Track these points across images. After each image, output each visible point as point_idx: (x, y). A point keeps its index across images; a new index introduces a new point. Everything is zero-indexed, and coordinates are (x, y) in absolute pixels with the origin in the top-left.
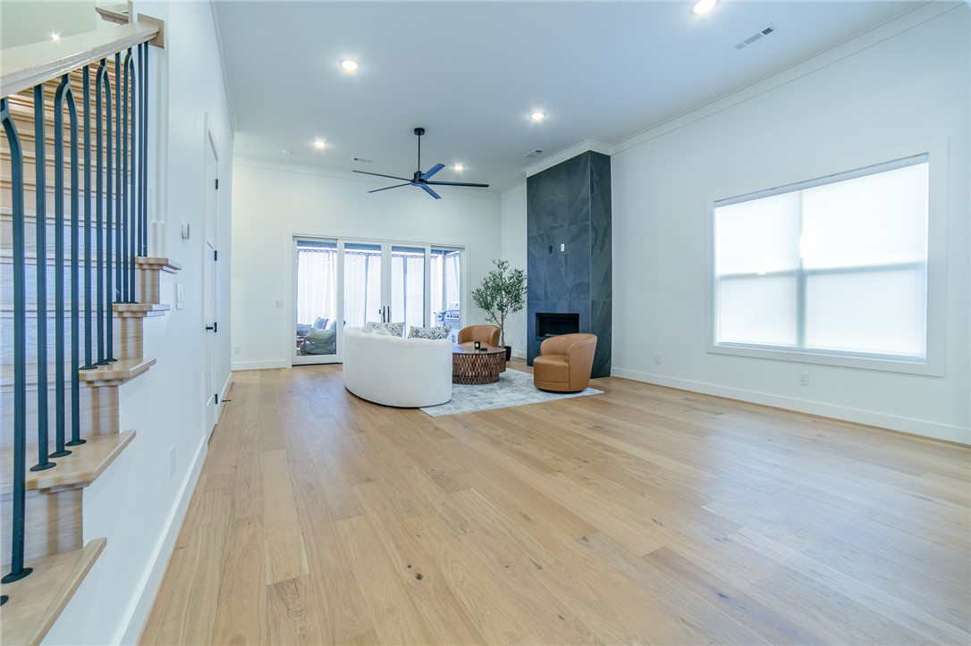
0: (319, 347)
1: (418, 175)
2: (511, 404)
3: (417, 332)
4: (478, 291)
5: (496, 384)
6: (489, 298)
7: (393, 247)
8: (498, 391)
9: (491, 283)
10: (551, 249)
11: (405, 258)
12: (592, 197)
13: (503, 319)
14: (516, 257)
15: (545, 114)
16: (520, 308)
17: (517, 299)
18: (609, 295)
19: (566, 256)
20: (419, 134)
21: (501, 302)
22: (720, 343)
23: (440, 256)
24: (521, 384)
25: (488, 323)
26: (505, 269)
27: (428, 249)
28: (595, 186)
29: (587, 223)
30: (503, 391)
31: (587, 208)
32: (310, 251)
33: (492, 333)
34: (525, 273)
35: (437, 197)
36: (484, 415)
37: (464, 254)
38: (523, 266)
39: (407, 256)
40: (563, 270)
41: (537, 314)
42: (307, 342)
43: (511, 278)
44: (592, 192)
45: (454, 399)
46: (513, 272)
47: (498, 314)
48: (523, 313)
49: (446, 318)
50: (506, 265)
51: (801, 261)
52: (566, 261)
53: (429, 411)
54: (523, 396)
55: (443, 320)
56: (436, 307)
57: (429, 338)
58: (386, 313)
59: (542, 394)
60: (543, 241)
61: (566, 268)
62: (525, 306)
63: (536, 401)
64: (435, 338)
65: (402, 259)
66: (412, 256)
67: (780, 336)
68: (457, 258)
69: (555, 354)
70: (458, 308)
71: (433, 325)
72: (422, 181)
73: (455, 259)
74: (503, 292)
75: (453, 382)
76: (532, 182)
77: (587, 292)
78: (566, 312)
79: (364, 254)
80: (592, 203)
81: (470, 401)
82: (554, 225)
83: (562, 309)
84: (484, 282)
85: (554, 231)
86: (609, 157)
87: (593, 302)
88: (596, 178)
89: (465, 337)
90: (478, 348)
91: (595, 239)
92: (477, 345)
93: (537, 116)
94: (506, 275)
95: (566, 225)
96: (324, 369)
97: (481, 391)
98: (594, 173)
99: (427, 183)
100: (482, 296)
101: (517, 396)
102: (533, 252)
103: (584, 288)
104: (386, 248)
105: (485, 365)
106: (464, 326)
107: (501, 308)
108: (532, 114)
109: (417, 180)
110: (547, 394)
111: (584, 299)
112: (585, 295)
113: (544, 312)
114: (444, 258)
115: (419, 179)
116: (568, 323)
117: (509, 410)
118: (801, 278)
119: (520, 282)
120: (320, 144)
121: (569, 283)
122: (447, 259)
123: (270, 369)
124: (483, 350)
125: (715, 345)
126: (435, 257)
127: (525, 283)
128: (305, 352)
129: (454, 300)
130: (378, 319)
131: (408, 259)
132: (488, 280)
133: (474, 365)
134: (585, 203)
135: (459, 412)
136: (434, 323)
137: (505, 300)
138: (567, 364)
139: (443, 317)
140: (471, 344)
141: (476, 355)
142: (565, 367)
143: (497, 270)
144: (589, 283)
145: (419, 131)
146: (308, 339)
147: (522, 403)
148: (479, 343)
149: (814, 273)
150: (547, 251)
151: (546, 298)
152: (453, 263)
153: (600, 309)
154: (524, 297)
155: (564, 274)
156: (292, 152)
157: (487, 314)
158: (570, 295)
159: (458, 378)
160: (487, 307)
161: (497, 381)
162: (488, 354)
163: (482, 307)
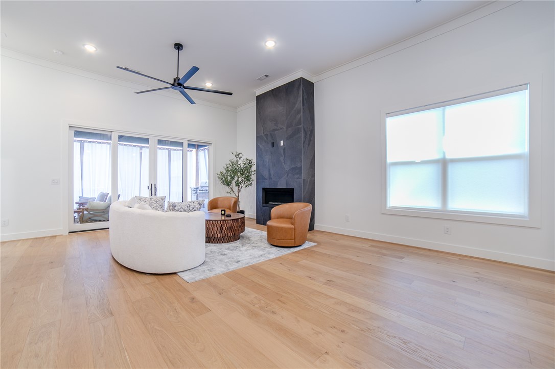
0: (97, 216)
1: (177, 80)
2: (254, 262)
3: (174, 206)
4: (221, 173)
5: (238, 242)
6: (229, 178)
7: (158, 140)
8: (242, 249)
9: (230, 167)
10: (273, 144)
11: (169, 150)
12: (303, 109)
13: (239, 192)
14: (248, 150)
15: (275, 42)
16: (251, 185)
17: (248, 178)
18: (313, 176)
19: (284, 149)
20: (179, 49)
21: (238, 180)
22: (390, 207)
23: (194, 150)
24: (256, 241)
25: (229, 195)
26: (240, 158)
27: (186, 145)
28: (305, 102)
29: (300, 126)
30: (245, 248)
31: (300, 116)
32: (94, 142)
33: (233, 203)
34: (254, 161)
35: (192, 102)
36: (234, 276)
37: (211, 148)
38: (253, 156)
39: (171, 149)
40: (282, 159)
41: (263, 189)
42: (85, 212)
43: (245, 164)
44: (303, 106)
45: (207, 260)
46: (245, 160)
47: (236, 189)
48: (253, 188)
49: (198, 191)
50: (240, 155)
51: (444, 153)
52: (284, 152)
53: (186, 276)
54: (261, 253)
55: (196, 193)
56: (191, 184)
57: (185, 211)
58: (153, 189)
59: (275, 248)
60: (267, 139)
61: (285, 157)
62: (254, 183)
63: (272, 256)
64: (190, 211)
65: (167, 151)
66: (175, 150)
67: (431, 202)
68: (206, 151)
69: (281, 218)
70: (207, 185)
71: (189, 199)
72: (180, 85)
73: (204, 153)
74: (239, 174)
75: (206, 242)
76: (259, 98)
77: (300, 173)
78: (284, 187)
79: (138, 146)
80: (304, 112)
81: (220, 260)
82: (276, 127)
83: (282, 185)
84: (226, 167)
85: (276, 132)
86: (313, 83)
87: (304, 180)
88: (306, 97)
89: (213, 205)
90: (224, 215)
91: (305, 137)
92: (223, 212)
93: (270, 44)
94: (241, 162)
95: (285, 128)
96: (98, 233)
97: (228, 249)
98: (304, 93)
99: (184, 87)
100: (224, 176)
101: (257, 252)
102: (261, 146)
103: (298, 171)
104: (153, 141)
105: (230, 228)
106: (212, 198)
107: (238, 184)
108: (266, 42)
109: (176, 84)
110: (278, 249)
111: (298, 178)
112: (297, 176)
113: (268, 187)
114: (197, 152)
115: (178, 84)
116: (286, 195)
117: (254, 268)
118: (444, 164)
119: (251, 167)
120: (90, 48)
121: (287, 167)
122: (199, 152)
123: (45, 238)
124: (227, 216)
125: (387, 208)
126: (191, 151)
127: (254, 168)
128: (82, 220)
129: (204, 179)
130: (146, 194)
131: (172, 151)
132: (228, 166)
133: (221, 229)
134: (299, 112)
135: (211, 275)
136: (190, 197)
137: (240, 179)
138: (293, 226)
139: (197, 191)
140: (218, 211)
141: (223, 221)
142: (291, 228)
143: (234, 159)
144: (301, 167)
145: (179, 47)
146: (87, 210)
147: (262, 259)
148: (225, 211)
149: (453, 161)
150: (270, 145)
151: (270, 178)
152: (203, 155)
153: (308, 184)
154: (254, 177)
155: (282, 161)
156: (63, 53)
157: (227, 189)
158: (288, 175)
159: (210, 239)
160: (228, 184)
161: (239, 239)
162: (232, 220)
163: (224, 184)
